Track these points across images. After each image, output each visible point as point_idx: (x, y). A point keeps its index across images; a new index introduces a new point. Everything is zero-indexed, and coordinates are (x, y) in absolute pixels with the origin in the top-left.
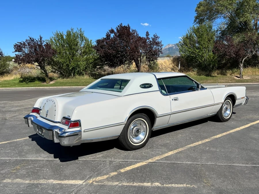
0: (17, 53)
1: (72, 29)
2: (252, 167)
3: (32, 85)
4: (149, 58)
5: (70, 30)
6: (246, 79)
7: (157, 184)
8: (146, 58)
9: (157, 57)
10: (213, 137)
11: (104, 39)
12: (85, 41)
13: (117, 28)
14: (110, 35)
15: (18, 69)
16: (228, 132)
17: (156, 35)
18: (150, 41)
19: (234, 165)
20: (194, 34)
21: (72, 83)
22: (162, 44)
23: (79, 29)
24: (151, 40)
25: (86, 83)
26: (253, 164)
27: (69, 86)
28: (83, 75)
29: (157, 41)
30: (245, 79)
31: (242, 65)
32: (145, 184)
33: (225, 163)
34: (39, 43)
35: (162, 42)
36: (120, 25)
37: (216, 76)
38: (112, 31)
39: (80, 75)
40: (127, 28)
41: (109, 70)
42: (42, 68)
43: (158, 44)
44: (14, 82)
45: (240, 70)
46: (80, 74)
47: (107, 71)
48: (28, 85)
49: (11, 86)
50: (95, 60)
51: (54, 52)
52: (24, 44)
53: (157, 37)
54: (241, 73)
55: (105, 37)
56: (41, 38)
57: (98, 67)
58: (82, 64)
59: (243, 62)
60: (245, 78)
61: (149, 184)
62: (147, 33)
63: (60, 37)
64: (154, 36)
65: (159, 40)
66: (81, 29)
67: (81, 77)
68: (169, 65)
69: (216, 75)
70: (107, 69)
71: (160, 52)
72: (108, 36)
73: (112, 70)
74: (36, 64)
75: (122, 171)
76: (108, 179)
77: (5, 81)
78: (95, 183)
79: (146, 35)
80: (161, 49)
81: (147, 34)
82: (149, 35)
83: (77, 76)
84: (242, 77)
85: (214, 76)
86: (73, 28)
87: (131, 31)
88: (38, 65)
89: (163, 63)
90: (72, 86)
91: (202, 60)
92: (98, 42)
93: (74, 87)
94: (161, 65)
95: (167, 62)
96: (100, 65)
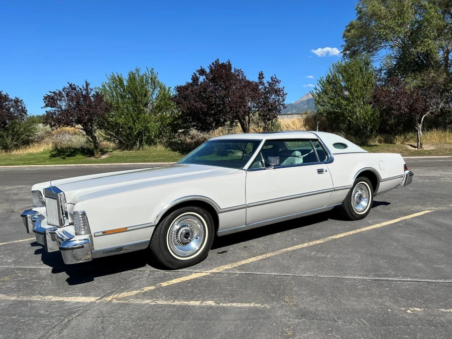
0: (49, 109)
1: (137, 70)
2: (372, 280)
3: (72, 161)
4: (264, 116)
5: (135, 72)
6: (428, 149)
7: (211, 303)
8: (260, 115)
9: (277, 115)
10: (330, 237)
11: (189, 85)
12: (159, 89)
13: (210, 66)
14: (198, 79)
15: (53, 135)
16: (358, 231)
17: (274, 77)
18: (266, 88)
19: (345, 277)
20: (339, 76)
21: (136, 157)
22: (285, 93)
23: (150, 69)
24: (267, 85)
25: (159, 157)
26: (376, 276)
27: (131, 162)
28: (155, 144)
29: (276, 87)
30: (425, 149)
31: (420, 126)
32: (192, 303)
33: (331, 274)
34: (84, 93)
35: (285, 89)
36: (216, 62)
37: (376, 145)
38: (202, 72)
39: (150, 144)
40: (226, 67)
41: (200, 137)
42: (89, 132)
43: (277, 92)
44: (44, 156)
45: (417, 134)
46: (150, 142)
47: (197, 137)
48: (65, 162)
49: (39, 162)
50: (176, 119)
51: (108, 108)
52: (60, 94)
53: (276, 80)
54: (419, 139)
55: (190, 81)
56: (87, 85)
57: (180, 131)
58: (154, 126)
59: (422, 121)
60: (426, 147)
61: (198, 303)
62: (259, 74)
63: (117, 82)
64: (272, 79)
65: (280, 86)
66: (152, 69)
67: (153, 147)
68: (301, 127)
69: (377, 143)
70: (197, 135)
71: (281, 106)
72: (195, 79)
73: (205, 136)
74: (80, 126)
75: (164, 284)
76: (136, 297)
77: (30, 154)
78: (115, 301)
79: (259, 78)
80: (284, 100)
81: (261, 76)
82: (263, 78)
83: (146, 147)
84: (421, 147)
85: (374, 146)
86: (138, 68)
87: (233, 71)
88: (81, 129)
89: (290, 124)
90: (137, 162)
91: (353, 118)
92: (179, 89)
93: (139, 163)
94: (288, 127)
95: (297, 122)
96: (184, 128)
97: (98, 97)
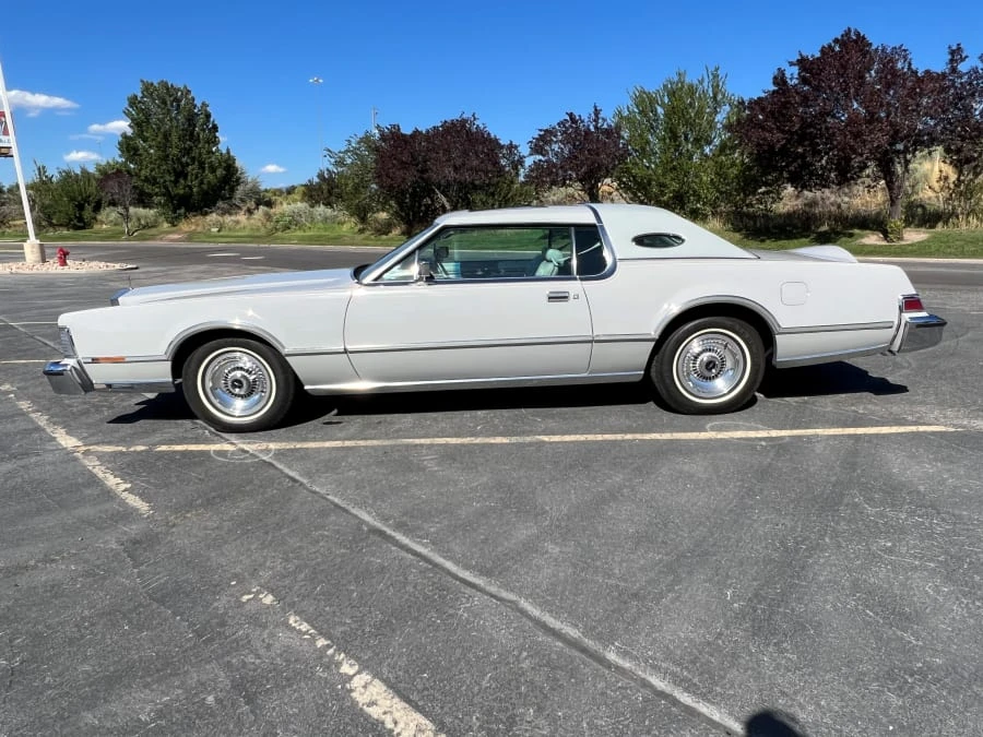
1: (681, 75)
5: (676, 79)
7: (124, 487)
23: (712, 69)
28: (706, 217)
34: (591, 127)
52: (553, 131)
55: (771, 88)
56: (597, 112)
62: (952, 53)
63: (645, 102)
66: (717, 69)
76: (105, 454)
78: (78, 453)
79: (949, 61)
81: (956, 54)
82: (961, 60)
86: (682, 71)
96: (766, 184)
97: (612, 133)
